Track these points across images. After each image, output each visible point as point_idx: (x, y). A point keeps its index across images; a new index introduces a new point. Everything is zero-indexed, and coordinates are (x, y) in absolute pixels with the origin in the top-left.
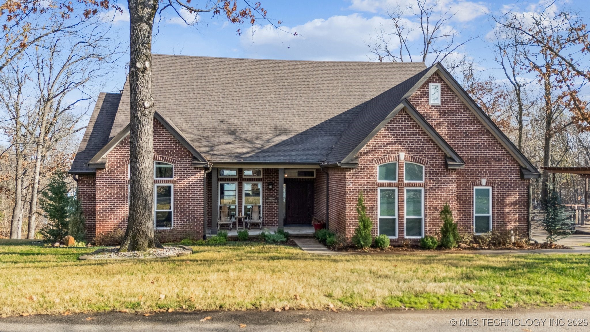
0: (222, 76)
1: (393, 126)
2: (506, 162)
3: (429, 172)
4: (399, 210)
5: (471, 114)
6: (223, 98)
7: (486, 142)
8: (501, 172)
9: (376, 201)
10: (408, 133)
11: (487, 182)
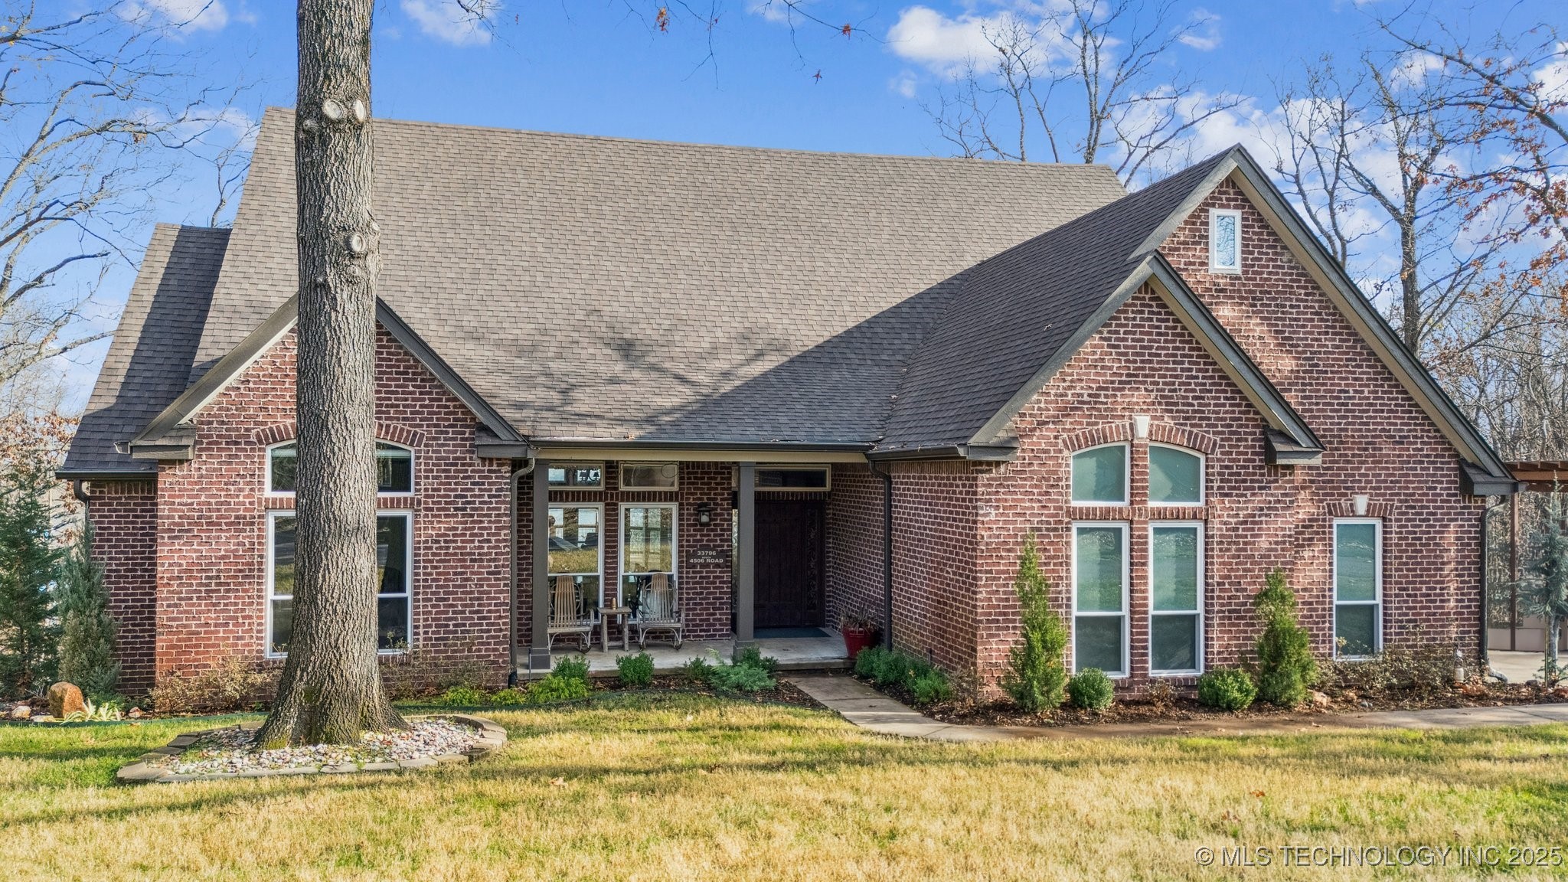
0: (539, 184)
1: (1117, 332)
2: (1422, 446)
3: (1219, 474)
4: (1132, 591)
5: (1327, 304)
6: (548, 249)
7: (1368, 386)
8: (1407, 475)
9: (1068, 564)
10: (1159, 355)
11: (1369, 505)
